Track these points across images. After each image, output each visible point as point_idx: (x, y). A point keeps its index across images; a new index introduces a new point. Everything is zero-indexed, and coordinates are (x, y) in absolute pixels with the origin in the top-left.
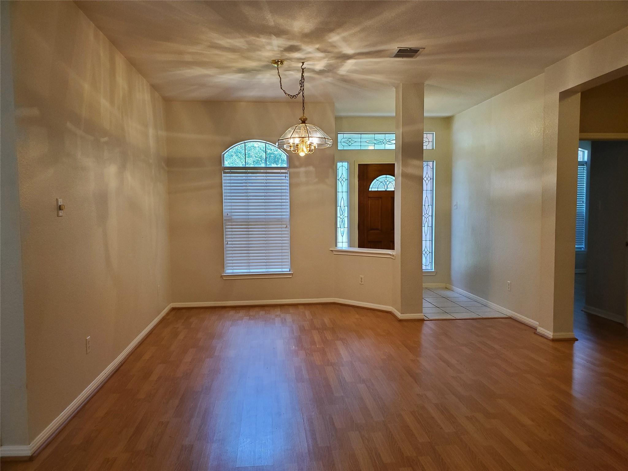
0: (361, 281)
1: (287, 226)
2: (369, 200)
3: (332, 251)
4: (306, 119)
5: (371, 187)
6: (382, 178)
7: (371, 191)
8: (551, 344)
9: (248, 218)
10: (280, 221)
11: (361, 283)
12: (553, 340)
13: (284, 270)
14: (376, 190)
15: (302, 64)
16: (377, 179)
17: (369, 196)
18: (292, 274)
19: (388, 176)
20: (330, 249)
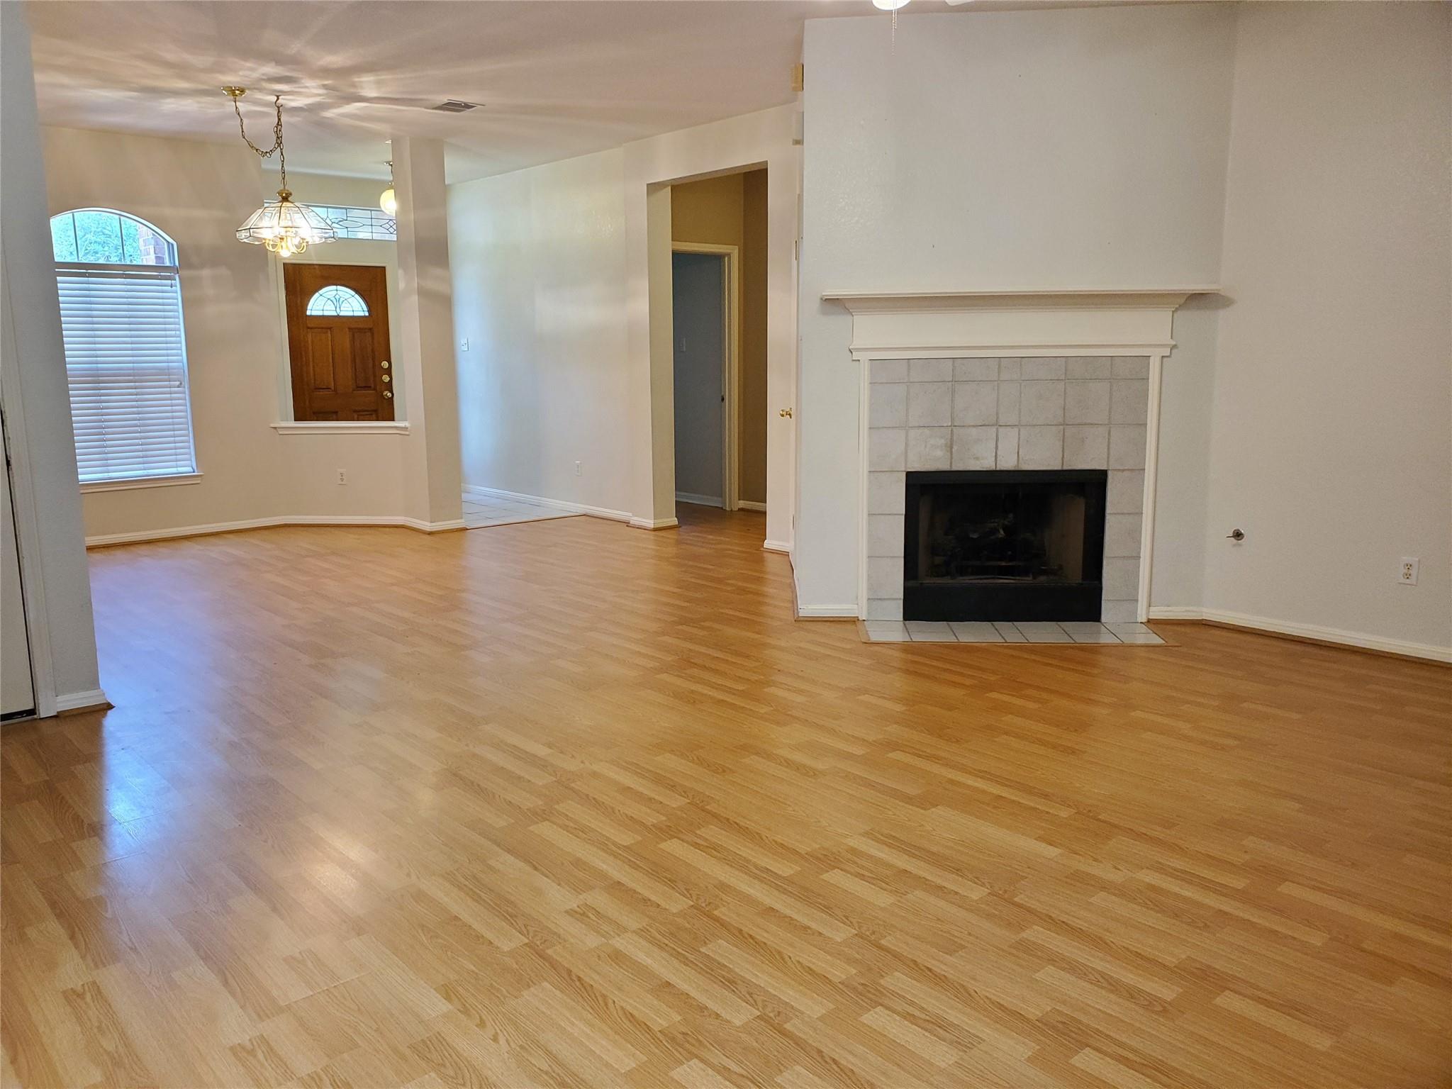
0: (342, 480)
1: (181, 384)
2: (307, 332)
3: (275, 428)
4: (291, 194)
5: (309, 307)
6: (329, 291)
7: (311, 316)
8: (651, 535)
9: (97, 367)
10: (164, 374)
11: (343, 483)
12: (655, 530)
13: (181, 469)
14: (320, 313)
15: (276, 98)
16: (321, 292)
17: (309, 325)
18: (201, 476)
19: (339, 287)
20: (272, 425)
